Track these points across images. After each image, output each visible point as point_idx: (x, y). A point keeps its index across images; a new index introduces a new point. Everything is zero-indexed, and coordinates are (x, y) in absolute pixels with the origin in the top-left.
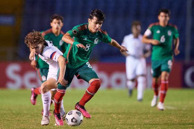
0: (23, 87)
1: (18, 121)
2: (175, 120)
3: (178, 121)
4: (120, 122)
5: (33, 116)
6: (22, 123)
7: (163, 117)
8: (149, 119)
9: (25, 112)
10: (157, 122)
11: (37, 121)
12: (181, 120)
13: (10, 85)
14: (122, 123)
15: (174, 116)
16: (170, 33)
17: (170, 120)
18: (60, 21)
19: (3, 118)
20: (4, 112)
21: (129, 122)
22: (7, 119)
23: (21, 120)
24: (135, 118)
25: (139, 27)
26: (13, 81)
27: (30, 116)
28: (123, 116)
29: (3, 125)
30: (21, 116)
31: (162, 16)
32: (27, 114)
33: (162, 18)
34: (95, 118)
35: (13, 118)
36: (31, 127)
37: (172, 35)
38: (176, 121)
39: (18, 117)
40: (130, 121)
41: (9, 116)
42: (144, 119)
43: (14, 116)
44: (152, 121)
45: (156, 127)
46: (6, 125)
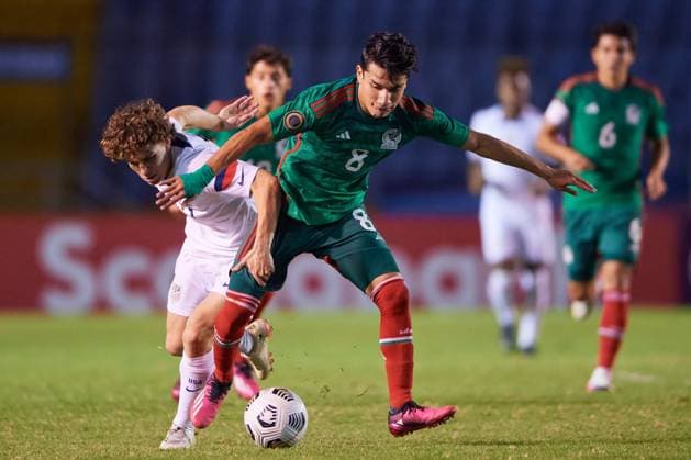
0: (102, 306)
1: (86, 429)
2: (657, 422)
3: (668, 426)
4: (454, 430)
5: (141, 411)
6: (98, 437)
7: (613, 411)
8: (561, 420)
9: (111, 398)
10: (591, 428)
11: (154, 432)
12: (679, 424)
13: (54, 300)
14: (463, 434)
15: (653, 409)
16: (633, 116)
17: (639, 422)
18: (281, 70)
19: (31, 421)
20: (35, 398)
21: (488, 431)
22: (45, 422)
23: (94, 428)
24: (509, 417)
25: (524, 82)
26: (65, 286)
27: (128, 414)
28: (465, 411)
29: (28, 445)
30: (94, 410)
31: (607, 50)
32: (117, 405)
33: (607, 56)
34: (363, 418)
35: (65, 420)
36: (132, 454)
37: (641, 121)
38: (660, 427)
39: (85, 416)
40: (491, 428)
41: (49, 413)
42: (543, 421)
43: (70, 415)
44: (572, 427)
45: (586, 450)
46: (42, 446)
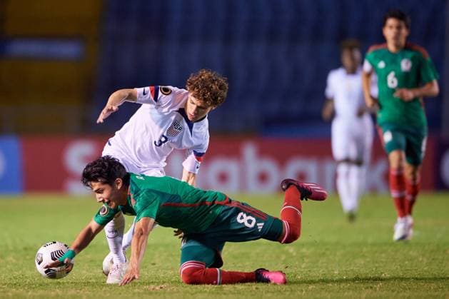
12: (433, 259)
15: (418, 251)
24: (335, 255)
28: (309, 251)
31: (391, 27)
33: (391, 31)
